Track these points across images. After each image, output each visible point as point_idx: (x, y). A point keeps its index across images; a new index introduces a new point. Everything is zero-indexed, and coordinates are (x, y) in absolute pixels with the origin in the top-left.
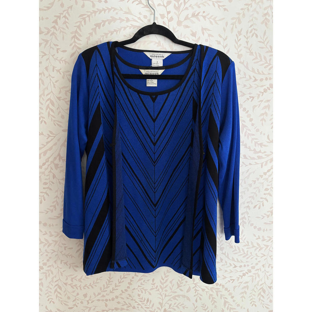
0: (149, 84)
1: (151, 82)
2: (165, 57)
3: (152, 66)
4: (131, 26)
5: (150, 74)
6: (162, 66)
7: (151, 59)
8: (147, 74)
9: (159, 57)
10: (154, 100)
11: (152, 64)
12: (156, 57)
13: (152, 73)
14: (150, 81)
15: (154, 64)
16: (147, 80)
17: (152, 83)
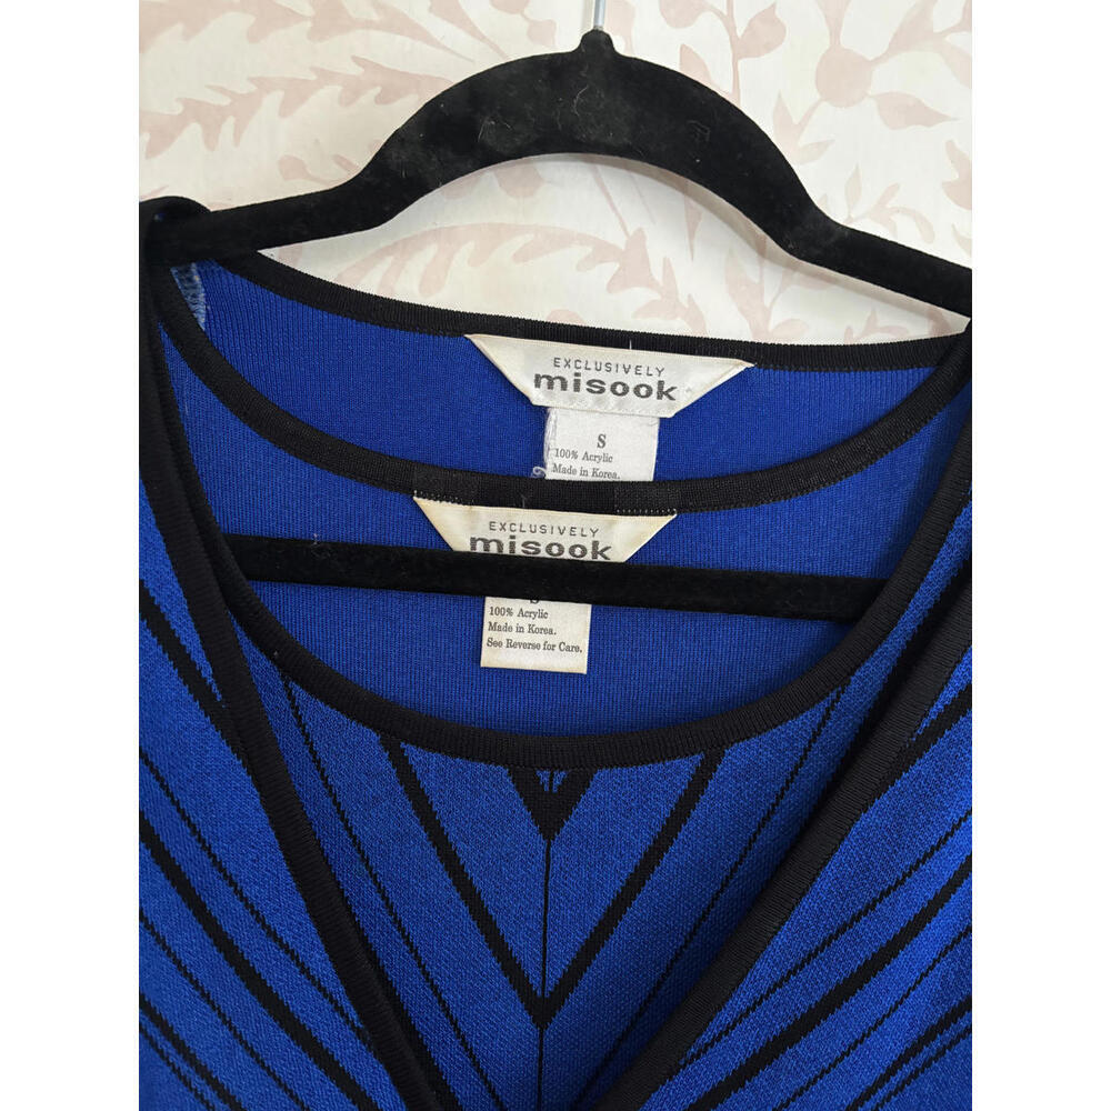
0: (510, 644)
1: (524, 622)
2: (684, 400)
3: (542, 478)
4: (356, 70)
5: (519, 551)
6: (649, 477)
7: (542, 412)
8: (493, 549)
9: (619, 389)
10: (550, 814)
11: (551, 459)
12: (596, 387)
13: (544, 541)
14: (513, 621)
15: (565, 453)
16: (491, 602)
17: (539, 639)
